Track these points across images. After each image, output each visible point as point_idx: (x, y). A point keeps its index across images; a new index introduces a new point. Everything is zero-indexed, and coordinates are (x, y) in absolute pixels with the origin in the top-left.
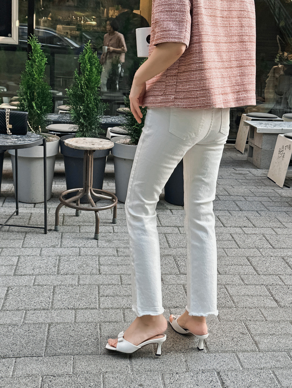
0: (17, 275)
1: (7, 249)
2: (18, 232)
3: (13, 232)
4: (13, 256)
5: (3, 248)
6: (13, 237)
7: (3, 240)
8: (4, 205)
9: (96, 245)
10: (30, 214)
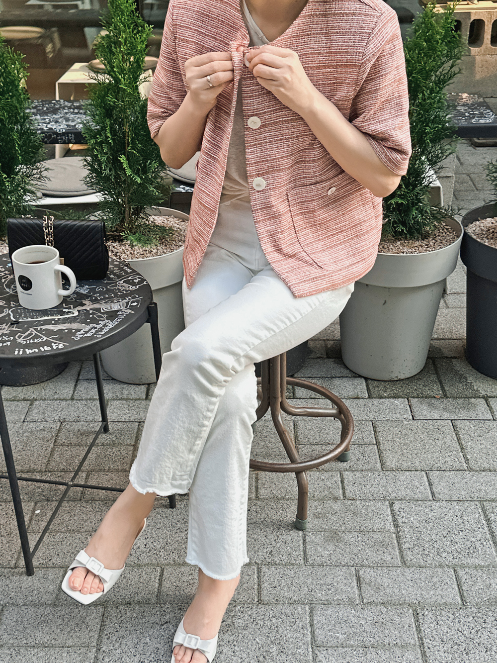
8: (78, 393)
9: (302, 553)
10: (137, 427)
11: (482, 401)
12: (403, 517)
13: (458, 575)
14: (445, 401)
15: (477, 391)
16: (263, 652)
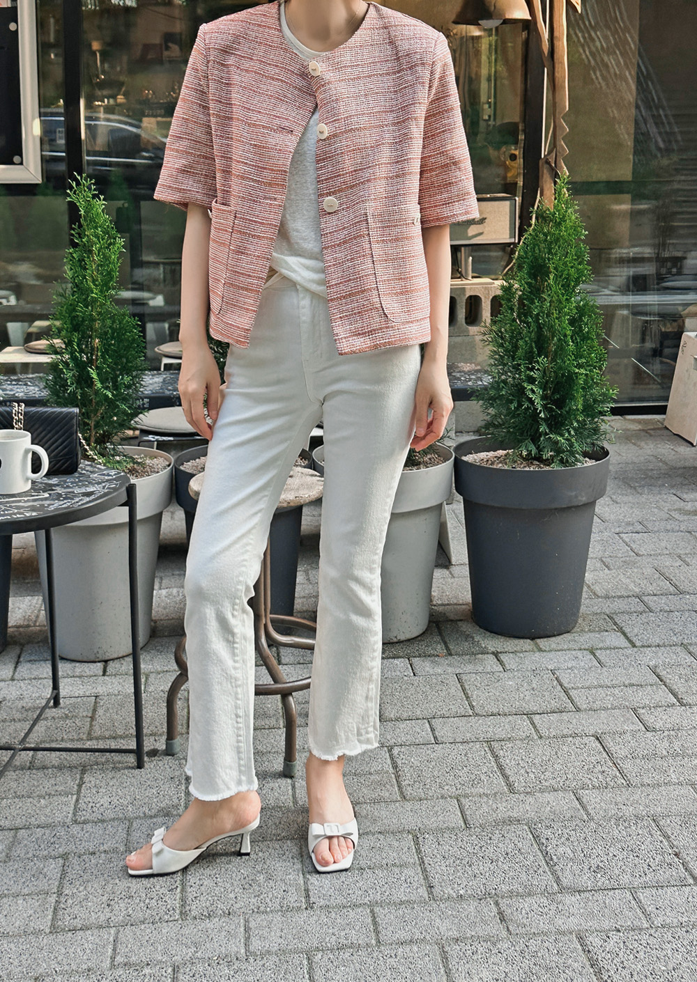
0: (63, 930)
1: (30, 832)
2: (60, 768)
3: (45, 767)
4: (46, 858)
5: (17, 829)
6: (47, 785)
7: (17, 800)
8: (19, 674)
9: (291, 797)
10: (94, 701)
11: (492, 657)
12: (402, 759)
13: (461, 804)
14: (450, 658)
15: (485, 647)
16: (249, 880)
